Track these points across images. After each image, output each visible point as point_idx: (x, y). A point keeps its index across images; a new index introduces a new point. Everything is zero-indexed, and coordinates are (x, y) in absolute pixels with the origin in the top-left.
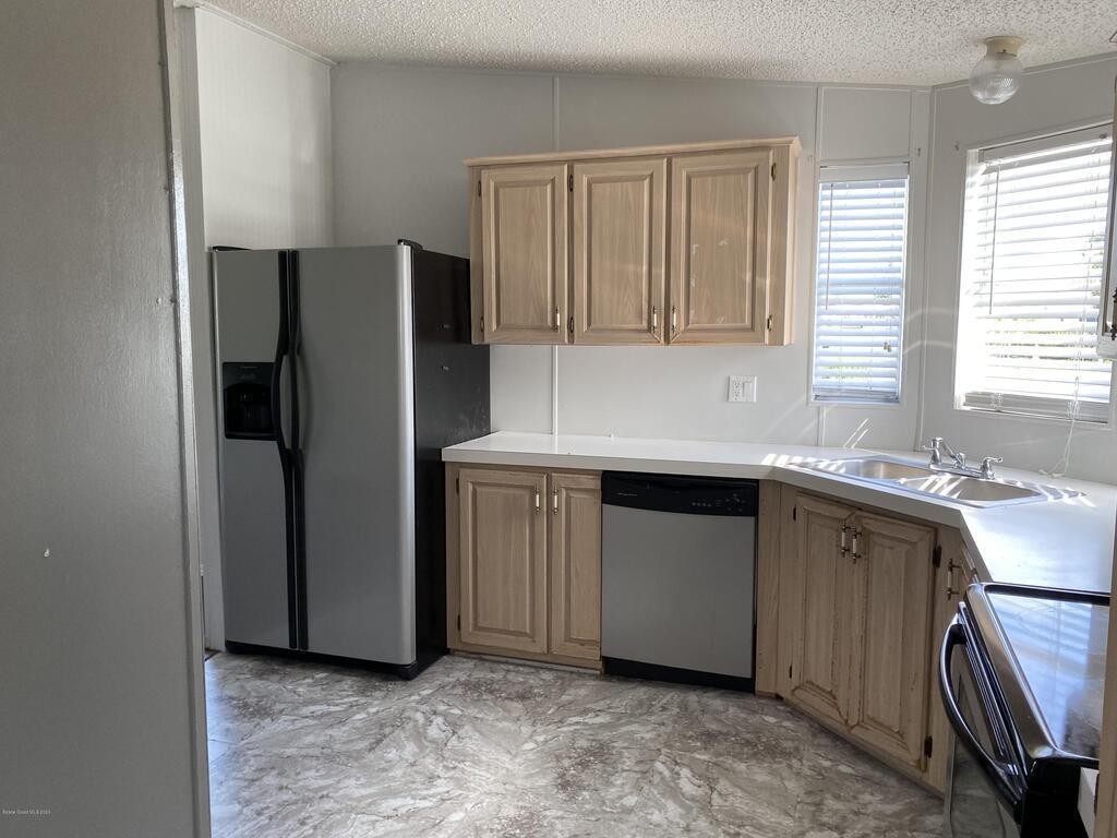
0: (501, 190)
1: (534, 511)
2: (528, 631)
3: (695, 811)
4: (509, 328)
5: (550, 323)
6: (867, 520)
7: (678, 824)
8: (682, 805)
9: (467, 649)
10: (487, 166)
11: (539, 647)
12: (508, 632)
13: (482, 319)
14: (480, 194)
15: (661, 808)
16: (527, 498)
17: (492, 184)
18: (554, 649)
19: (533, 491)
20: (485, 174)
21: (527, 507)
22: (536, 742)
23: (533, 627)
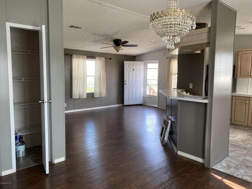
1: (246, 103)
9: (232, 124)
12: (240, 122)
13: (237, 74)
16: (245, 101)
18: (248, 125)
21: (245, 103)
23: (245, 121)
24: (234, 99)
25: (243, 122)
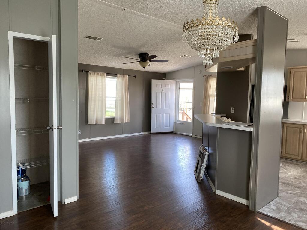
0: (295, 73)
1: (300, 132)
4: (295, 98)
10: (292, 69)
11: (300, 158)
17: (293, 72)
20: (292, 70)
23: (298, 154)
24: (286, 127)
25: (296, 155)
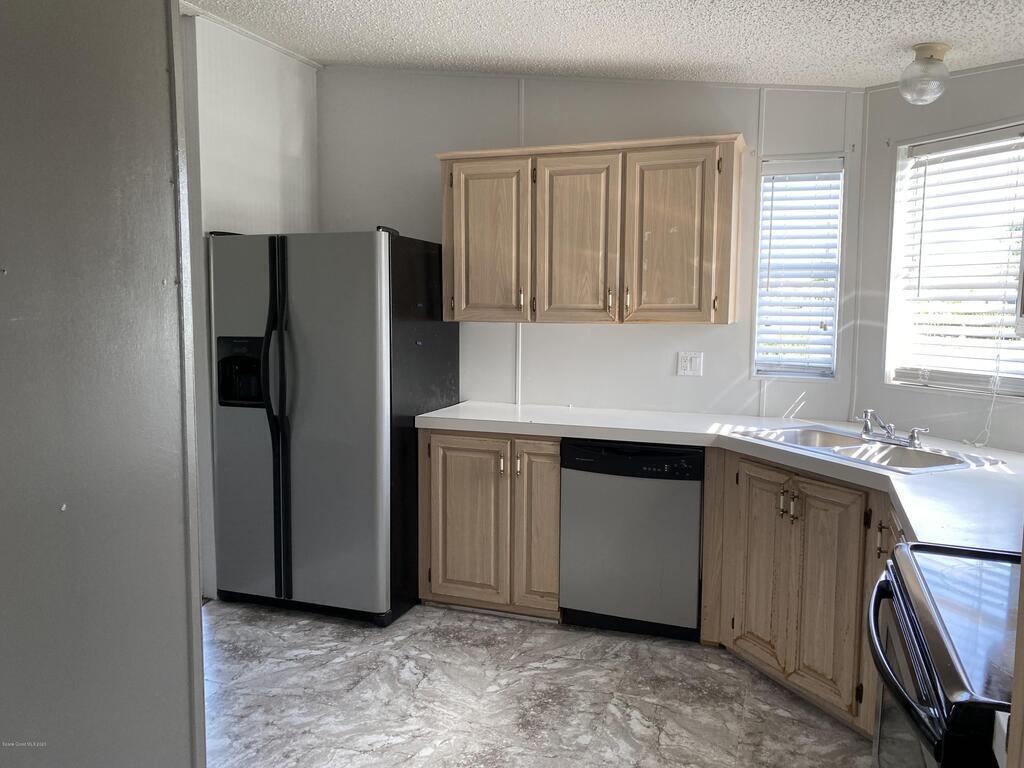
0: (471, 183)
1: (499, 474)
2: (492, 584)
3: (644, 750)
4: (476, 307)
5: (514, 303)
6: (805, 485)
7: (629, 761)
8: (632, 744)
9: (436, 599)
10: (457, 160)
11: (503, 599)
12: (473, 584)
13: (453, 298)
14: (451, 185)
15: (614, 746)
16: (493, 462)
17: (463, 176)
18: (515, 600)
19: (498, 455)
20: (456, 167)
21: (492, 470)
22: (499, 685)
24: (441, 452)
25: (489, 586)
